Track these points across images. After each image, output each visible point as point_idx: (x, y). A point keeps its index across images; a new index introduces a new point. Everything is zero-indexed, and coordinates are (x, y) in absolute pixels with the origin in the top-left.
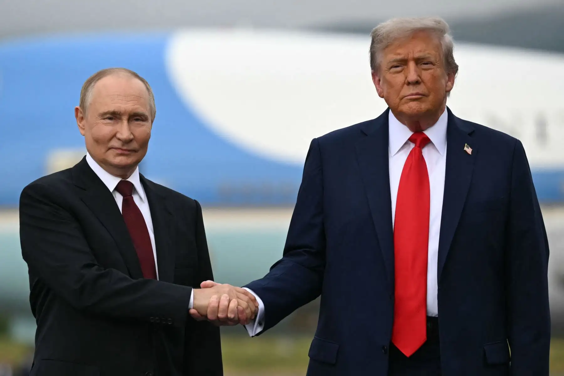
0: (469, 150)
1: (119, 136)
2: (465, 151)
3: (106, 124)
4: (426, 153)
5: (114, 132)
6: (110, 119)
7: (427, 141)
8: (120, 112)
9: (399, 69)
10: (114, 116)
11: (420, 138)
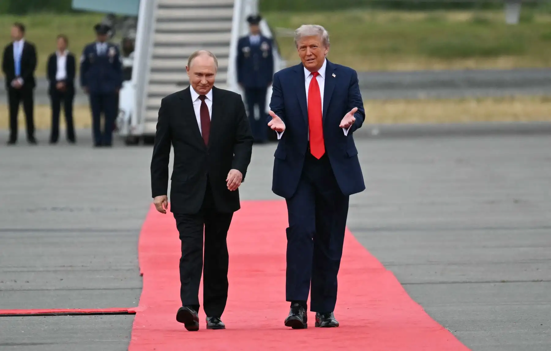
1: (201, 82)
2: (333, 76)
3: (197, 77)
4: (318, 78)
5: (200, 80)
6: (199, 75)
7: (318, 74)
8: (202, 73)
9: (303, 49)
10: (200, 75)
11: (315, 73)
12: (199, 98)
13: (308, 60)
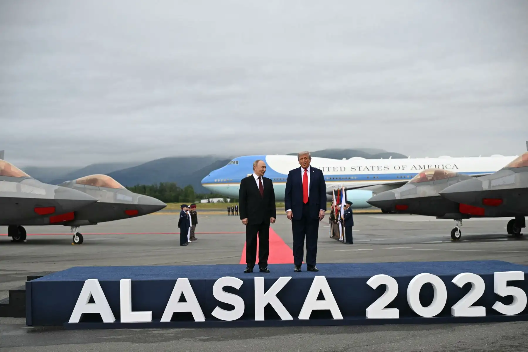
0: (314, 172)
4: (307, 172)
7: (307, 170)
9: (303, 159)
11: (306, 170)
12: (258, 178)
13: (304, 164)
